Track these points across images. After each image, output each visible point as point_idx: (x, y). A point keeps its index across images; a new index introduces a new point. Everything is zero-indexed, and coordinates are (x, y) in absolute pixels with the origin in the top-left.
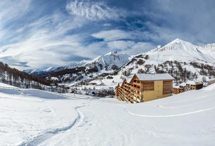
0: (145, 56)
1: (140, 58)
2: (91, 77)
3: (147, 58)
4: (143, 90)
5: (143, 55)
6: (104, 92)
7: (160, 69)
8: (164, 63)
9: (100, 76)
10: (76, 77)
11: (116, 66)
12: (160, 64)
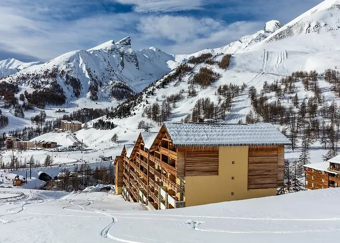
0: (219, 59)
1: (203, 65)
2: (37, 120)
3: (226, 62)
4: (184, 173)
5: (214, 55)
6: (80, 172)
7: (269, 101)
8: (284, 81)
9: (70, 119)
11: (127, 88)
12: (270, 82)
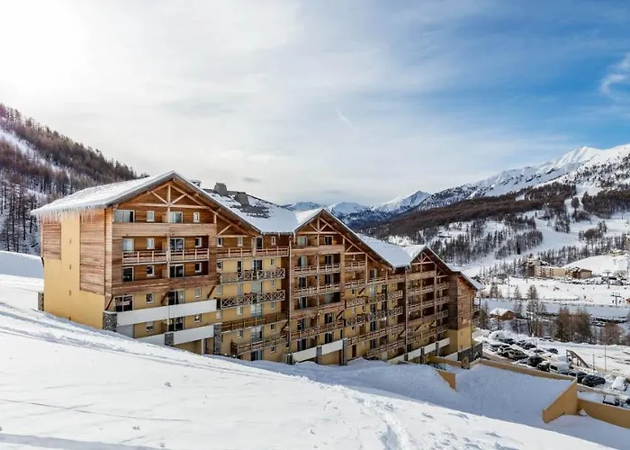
10: (500, 237)
